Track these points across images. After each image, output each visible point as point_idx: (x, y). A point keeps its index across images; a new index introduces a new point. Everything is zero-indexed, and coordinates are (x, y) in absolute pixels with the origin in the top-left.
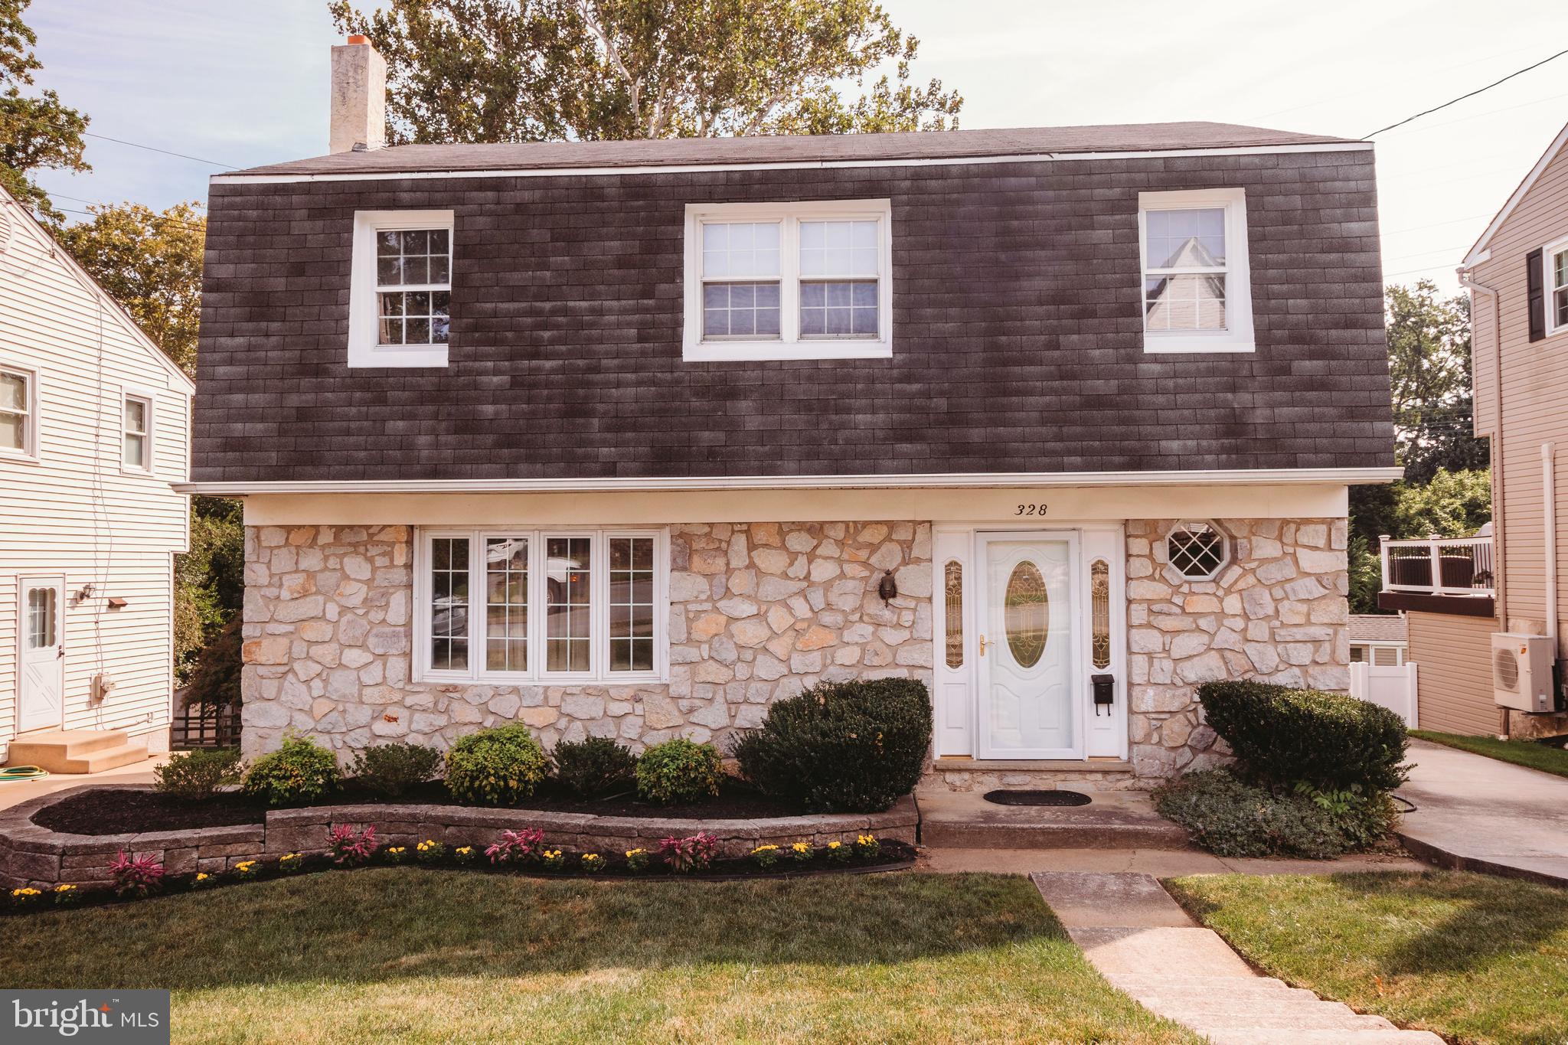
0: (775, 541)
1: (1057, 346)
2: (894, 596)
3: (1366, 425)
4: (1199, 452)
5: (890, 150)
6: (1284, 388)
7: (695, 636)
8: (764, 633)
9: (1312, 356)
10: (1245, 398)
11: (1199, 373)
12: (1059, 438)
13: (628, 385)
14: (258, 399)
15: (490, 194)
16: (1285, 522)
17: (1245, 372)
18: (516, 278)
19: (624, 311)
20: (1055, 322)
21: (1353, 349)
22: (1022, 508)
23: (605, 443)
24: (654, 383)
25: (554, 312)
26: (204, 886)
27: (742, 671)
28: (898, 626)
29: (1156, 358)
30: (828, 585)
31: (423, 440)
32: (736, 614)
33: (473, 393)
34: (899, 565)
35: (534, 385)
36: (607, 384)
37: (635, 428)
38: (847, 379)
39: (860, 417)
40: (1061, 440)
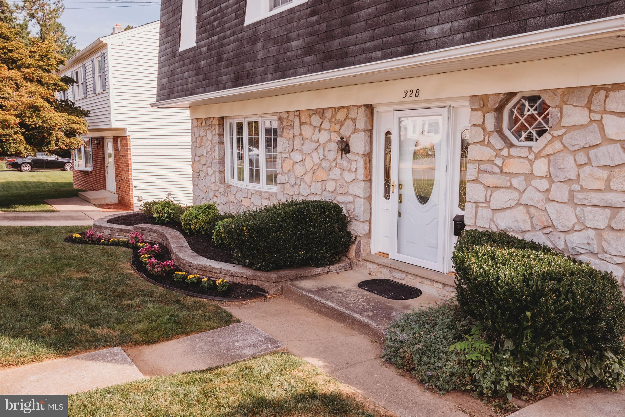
0: (308, 120)
2: (349, 152)
4: (451, 32)
7: (284, 170)
8: (304, 171)
13: (231, 43)
19: (233, 5)
22: (406, 92)
23: (224, 74)
24: (237, 40)
25: (218, 12)
26: (102, 244)
27: (297, 190)
28: (350, 171)
30: (325, 145)
31: (190, 80)
32: (295, 160)
33: (200, 57)
34: (352, 133)
35: (212, 49)
36: (227, 44)
37: (231, 65)
39: (294, 43)
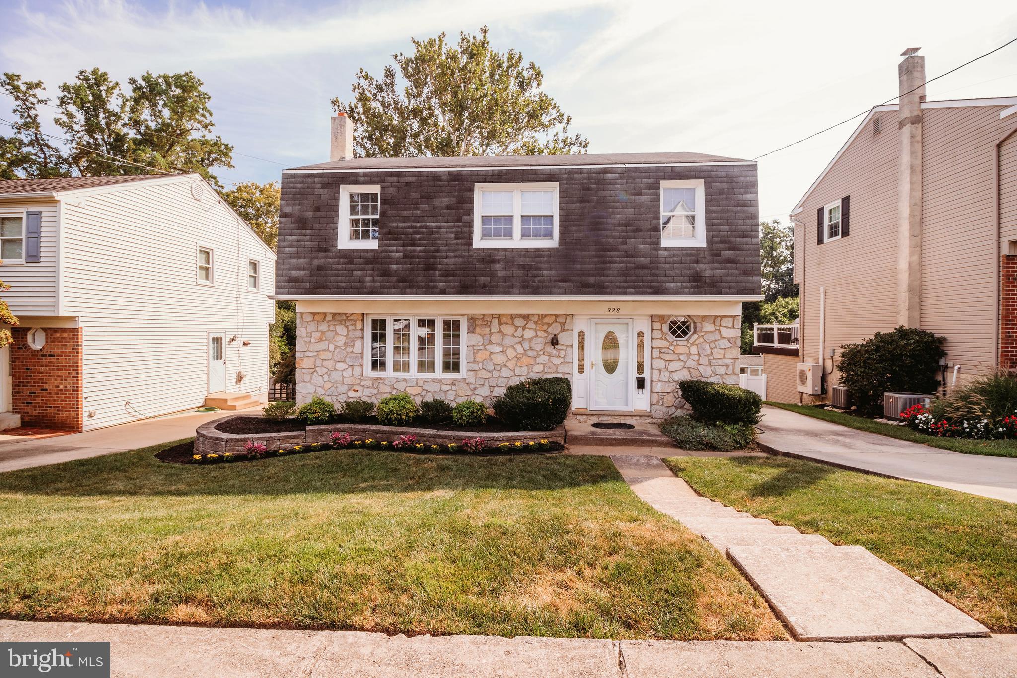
0: (510, 321)
1: (625, 244)
2: (557, 344)
3: (750, 278)
4: (682, 288)
5: (559, 162)
6: (717, 262)
7: (477, 359)
8: (505, 359)
9: (729, 249)
10: (701, 266)
11: (683, 256)
12: (626, 281)
13: (451, 258)
14: (302, 261)
15: (395, 179)
16: (716, 317)
17: (701, 256)
18: (405, 213)
19: (449, 227)
20: (625, 234)
21: (746, 246)
22: (610, 310)
23: (441, 281)
24: (460, 256)
25: (421, 227)
26: (282, 455)
27: (496, 374)
28: (559, 356)
29: (666, 249)
30: (531, 340)
31: (368, 279)
32: (493, 351)
33: (388, 260)
34: (560, 332)
35: (413, 257)
36: (442, 257)
37: (454, 275)
38: (540, 256)
39: (545, 272)
40: (626, 282)
